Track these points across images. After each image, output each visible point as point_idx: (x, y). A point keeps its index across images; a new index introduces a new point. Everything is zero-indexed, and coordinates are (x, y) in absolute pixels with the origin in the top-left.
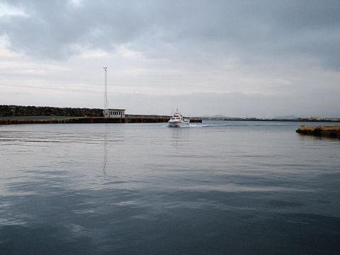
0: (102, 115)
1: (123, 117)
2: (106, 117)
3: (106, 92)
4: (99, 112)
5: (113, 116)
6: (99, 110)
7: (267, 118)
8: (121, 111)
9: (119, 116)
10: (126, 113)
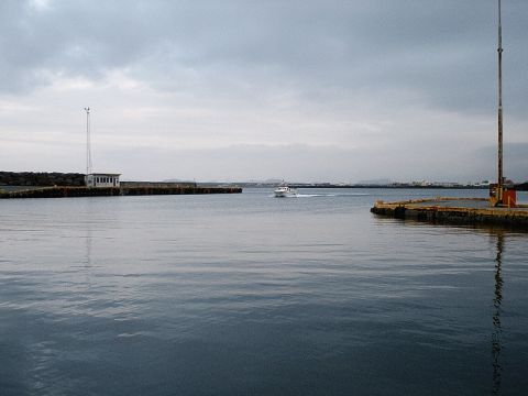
0: (83, 183)
1: (118, 185)
2: (89, 186)
3: (88, 145)
4: (78, 179)
5: (101, 185)
6: (77, 175)
7: (347, 183)
8: (113, 177)
9: (110, 185)
10: (121, 179)
